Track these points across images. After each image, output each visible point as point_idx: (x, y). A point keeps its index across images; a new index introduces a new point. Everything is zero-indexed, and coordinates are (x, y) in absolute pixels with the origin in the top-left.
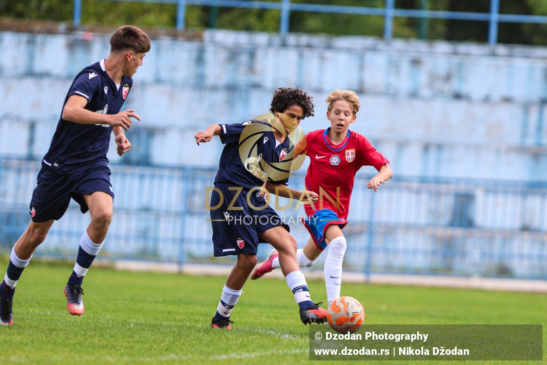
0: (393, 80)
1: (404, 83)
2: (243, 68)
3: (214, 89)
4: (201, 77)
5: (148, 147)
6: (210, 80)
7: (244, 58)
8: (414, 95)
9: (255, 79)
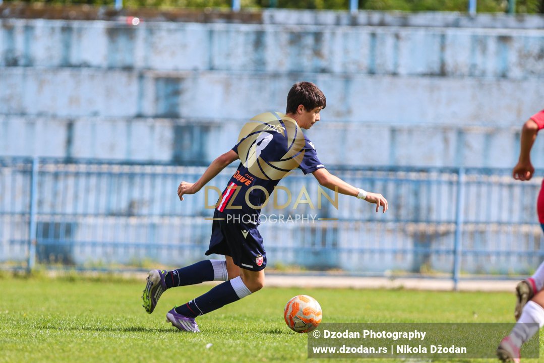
0: (479, 59)
1: (491, 63)
2: (308, 52)
3: (276, 76)
4: (260, 63)
5: (202, 145)
6: (271, 67)
7: (309, 41)
8: (504, 76)
9: (323, 63)
